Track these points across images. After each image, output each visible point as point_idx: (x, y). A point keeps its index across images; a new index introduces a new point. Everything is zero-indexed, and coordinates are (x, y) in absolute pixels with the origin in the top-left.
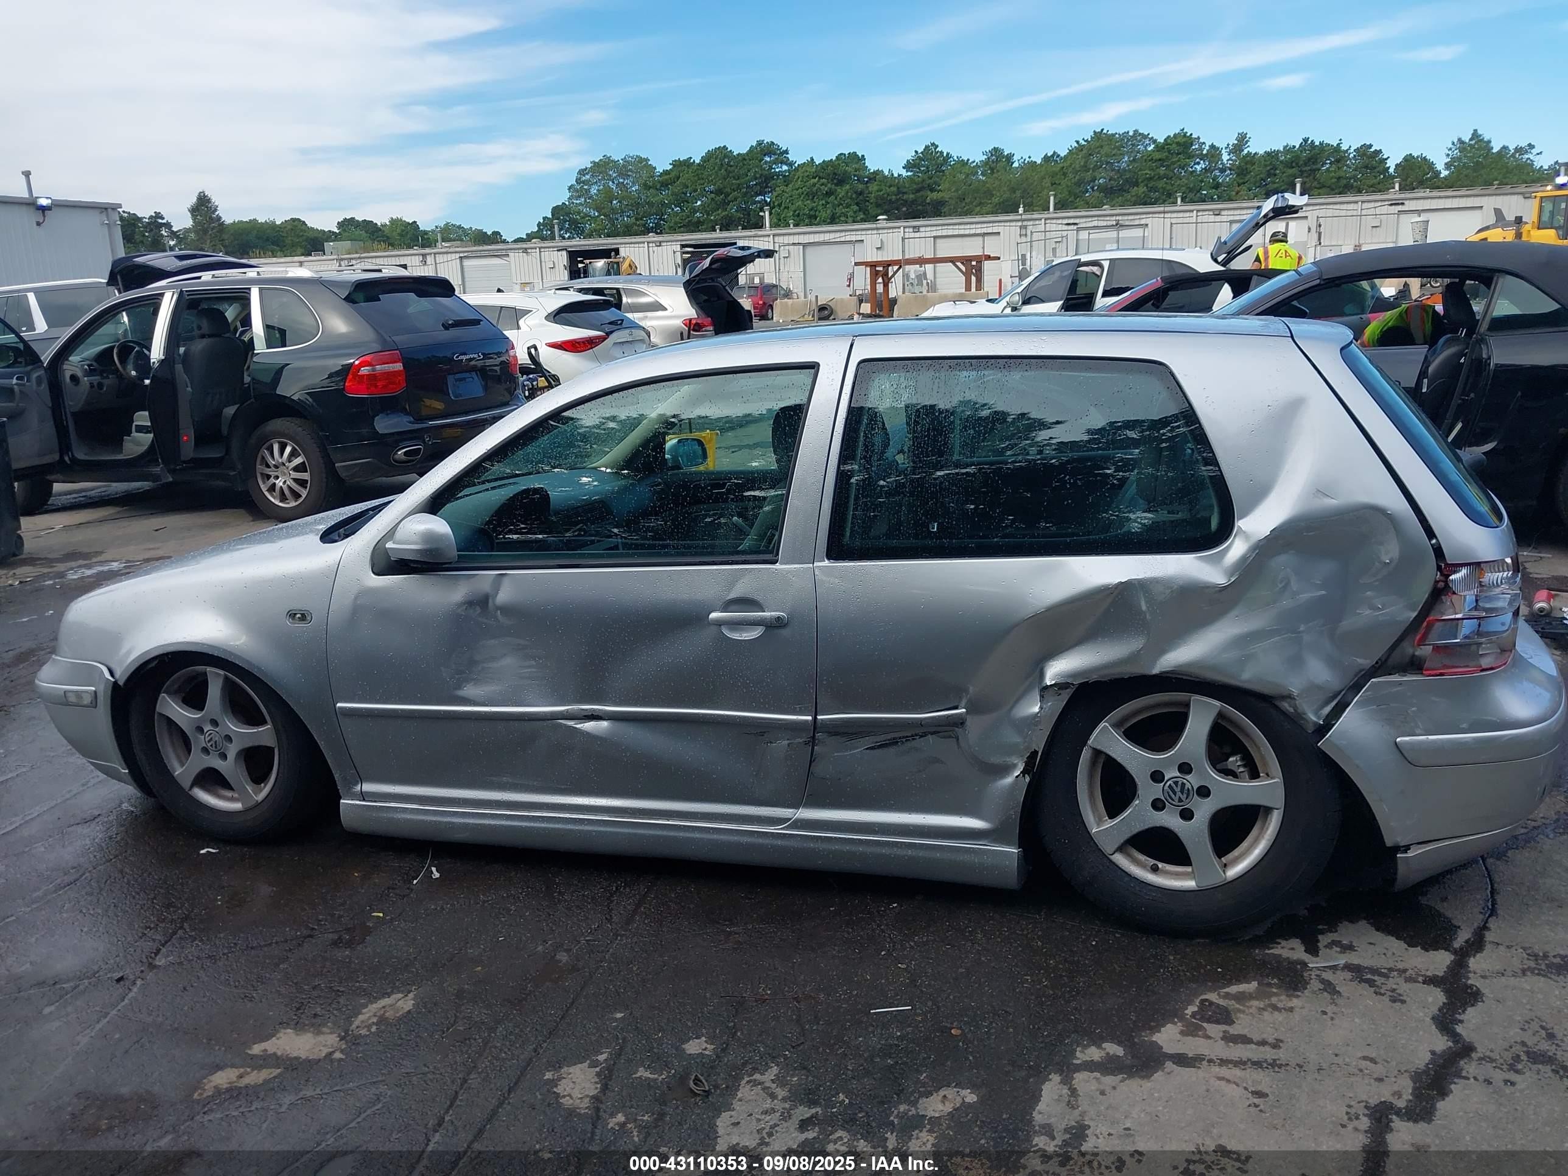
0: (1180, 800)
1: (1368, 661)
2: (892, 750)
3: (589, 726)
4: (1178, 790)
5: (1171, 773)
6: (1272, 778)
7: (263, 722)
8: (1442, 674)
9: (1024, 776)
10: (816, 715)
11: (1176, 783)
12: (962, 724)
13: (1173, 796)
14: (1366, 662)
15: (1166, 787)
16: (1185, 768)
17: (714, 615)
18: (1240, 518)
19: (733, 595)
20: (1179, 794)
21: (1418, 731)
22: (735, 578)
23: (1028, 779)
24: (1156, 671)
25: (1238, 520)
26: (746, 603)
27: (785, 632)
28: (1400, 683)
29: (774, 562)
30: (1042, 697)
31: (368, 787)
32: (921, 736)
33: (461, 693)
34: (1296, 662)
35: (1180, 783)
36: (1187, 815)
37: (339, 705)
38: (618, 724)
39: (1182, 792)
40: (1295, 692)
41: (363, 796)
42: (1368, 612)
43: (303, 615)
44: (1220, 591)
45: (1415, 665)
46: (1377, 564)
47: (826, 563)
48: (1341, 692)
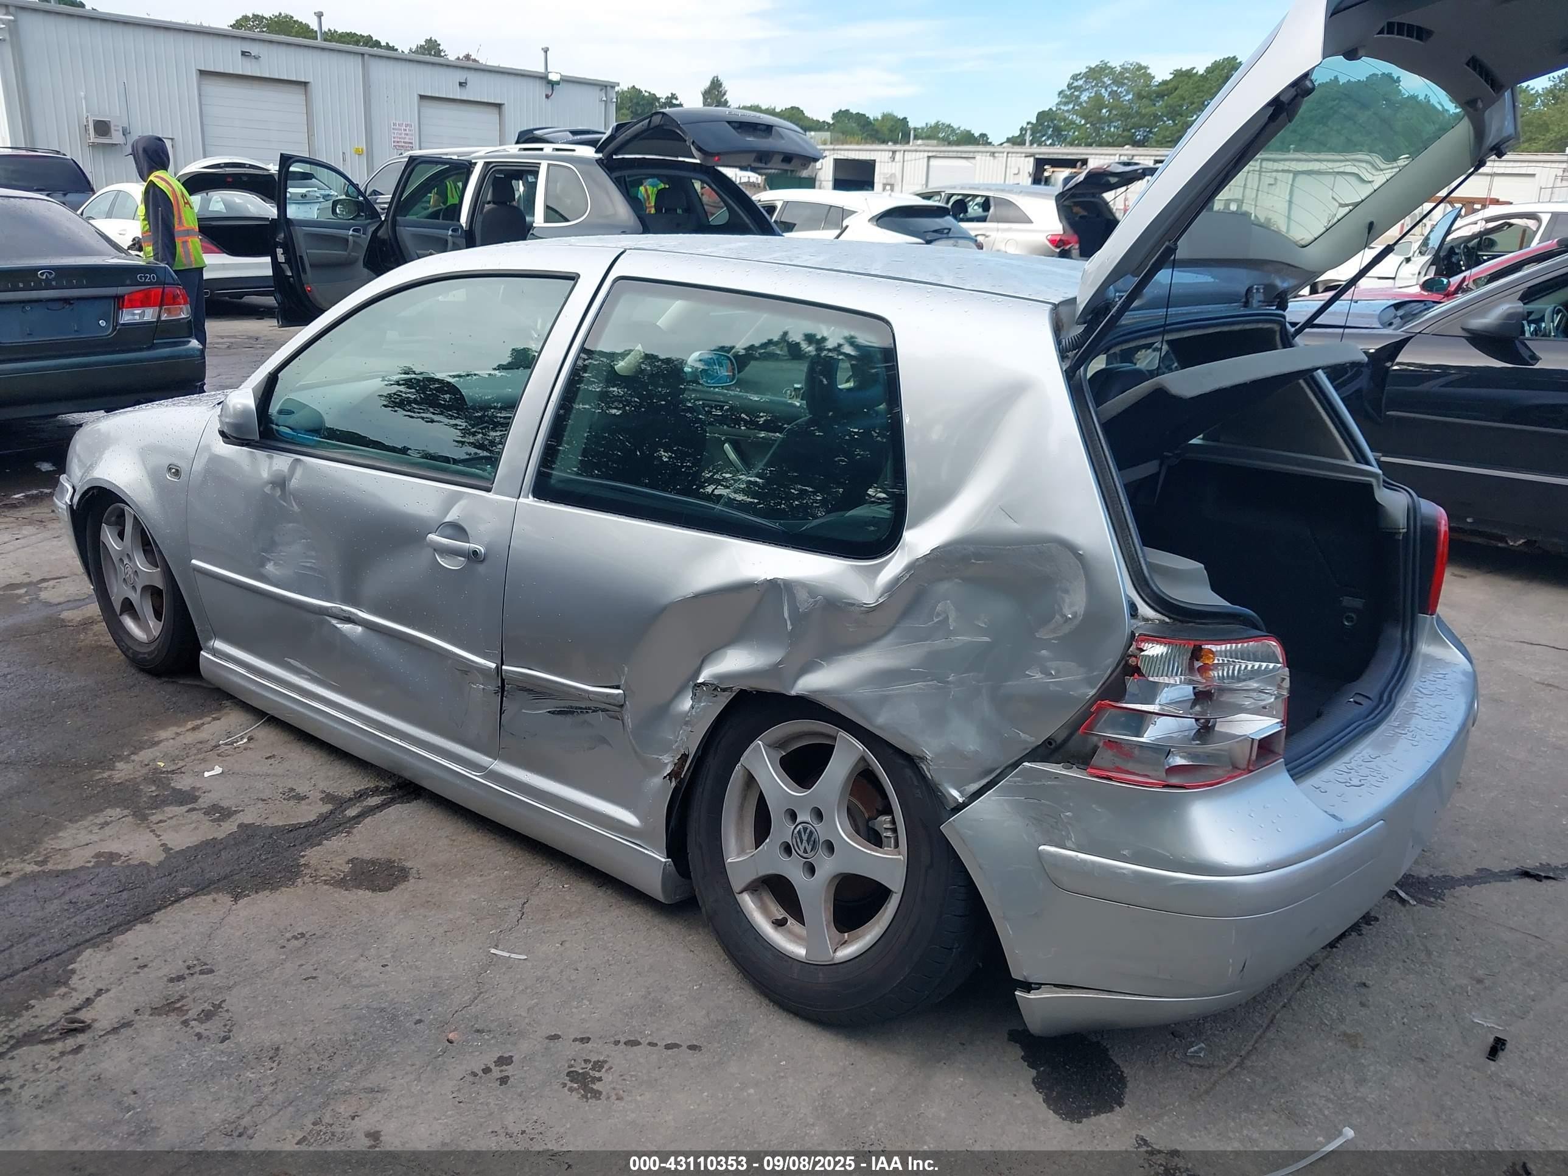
0: (805, 851)
1: (1033, 739)
2: (569, 719)
3: (346, 627)
4: (805, 838)
5: (804, 817)
6: (899, 854)
7: (157, 567)
8: (1109, 778)
9: (670, 780)
10: (502, 664)
11: (805, 829)
12: (622, 706)
13: (799, 844)
14: (1031, 739)
15: (796, 831)
16: (819, 815)
17: (433, 537)
18: (910, 527)
19: (447, 519)
20: (805, 843)
21: (1069, 844)
22: (455, 498)
23: (673, 784)
24: (793, 693)
25: (907, 529)
26: (458, 530)
27: (481, 568)
28: (1057, 777)
29: (488, 490)
30: (694, 694)
31: (219, 644)
32: (594, 711)
33: (263, 571)
34: (937, 719)
35: (808, 831)
36: (811, 870)
37: (194, 562)
38: (369, 632)
39: (808, 841)
40: (929, 755)
41: (215, 652)
42: (1038, 676)
43: (177, 470)
44: (868, 612)
45: (1083, 759)
46: (1058, 616)
47: (530, 501)
48: (994, 770)
